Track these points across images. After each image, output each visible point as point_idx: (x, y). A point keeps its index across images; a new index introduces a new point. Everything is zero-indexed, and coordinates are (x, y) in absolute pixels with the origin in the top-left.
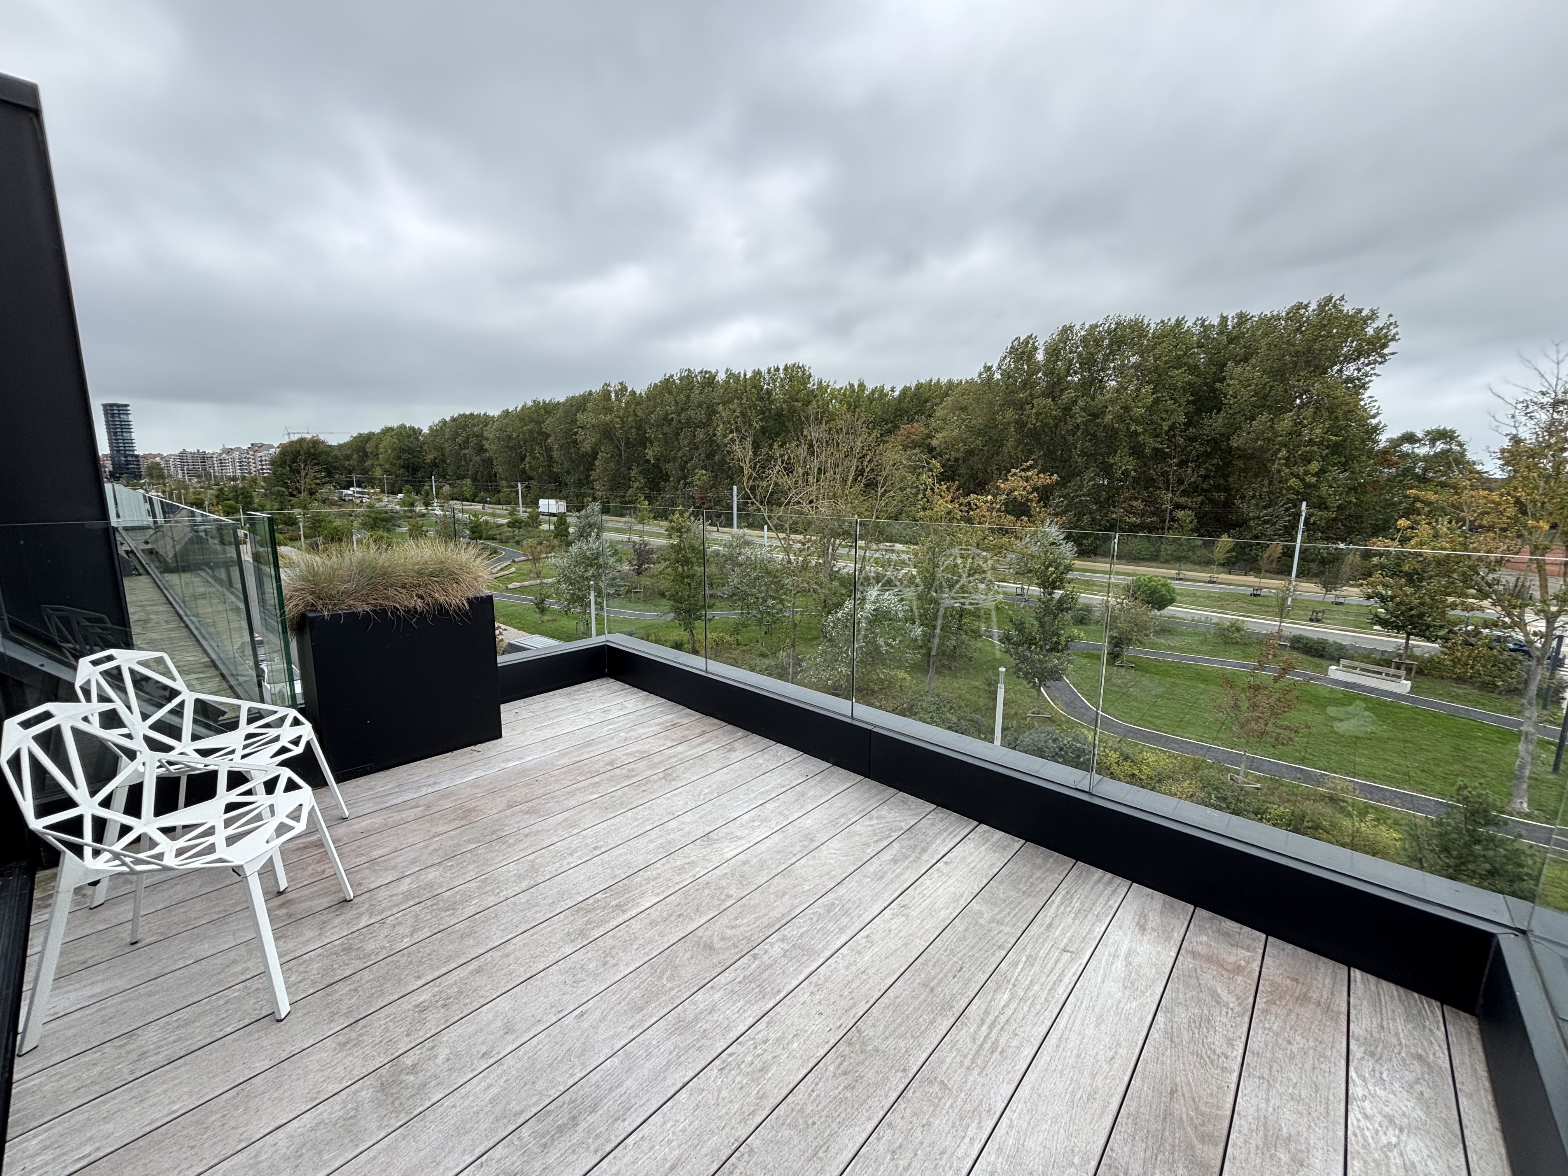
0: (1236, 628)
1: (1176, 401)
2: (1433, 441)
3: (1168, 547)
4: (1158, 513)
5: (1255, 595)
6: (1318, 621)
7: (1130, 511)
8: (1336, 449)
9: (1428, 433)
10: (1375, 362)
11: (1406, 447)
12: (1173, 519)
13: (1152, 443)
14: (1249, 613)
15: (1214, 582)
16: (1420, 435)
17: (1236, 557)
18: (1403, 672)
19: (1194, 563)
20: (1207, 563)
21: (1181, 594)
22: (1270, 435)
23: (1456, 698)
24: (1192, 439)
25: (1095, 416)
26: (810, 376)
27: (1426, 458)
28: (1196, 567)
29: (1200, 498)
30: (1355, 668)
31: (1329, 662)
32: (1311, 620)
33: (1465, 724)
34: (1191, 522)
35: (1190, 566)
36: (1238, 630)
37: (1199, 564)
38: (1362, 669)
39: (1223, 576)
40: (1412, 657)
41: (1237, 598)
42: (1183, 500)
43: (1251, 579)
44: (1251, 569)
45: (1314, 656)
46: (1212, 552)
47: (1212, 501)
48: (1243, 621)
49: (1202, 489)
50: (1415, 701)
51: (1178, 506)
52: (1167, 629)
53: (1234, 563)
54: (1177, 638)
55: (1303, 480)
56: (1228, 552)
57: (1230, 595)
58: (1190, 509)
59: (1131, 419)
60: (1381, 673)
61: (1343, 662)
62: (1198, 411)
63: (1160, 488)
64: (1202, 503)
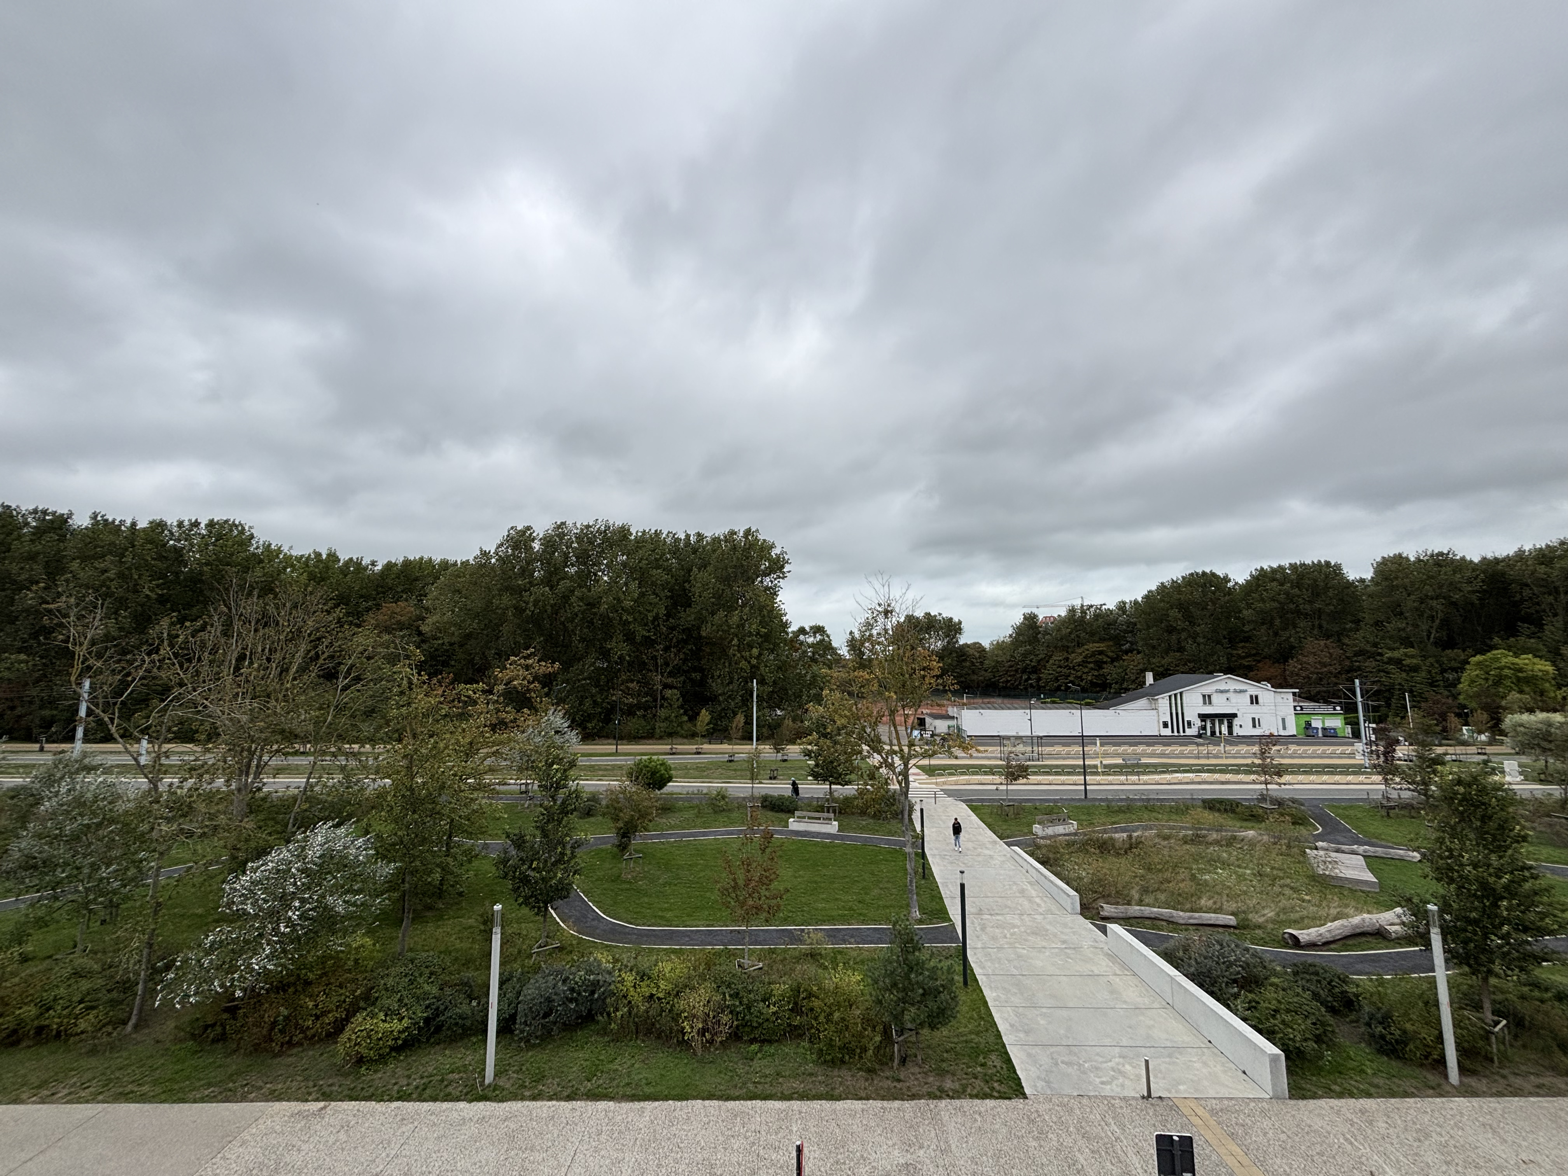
0: (722, 796)
1: (657, 595)
2: (815, 633)
3: (662, 725)
4: (652, 693)
5: (731, 761)
6: (775, 778)
7: (627, 692)
8: (767, 638)
9: (811, 628)
10: (779, 577)
11: (802, 637)
12: (663, 698)
13: (641, 632)
14: (728, 778)
15: (699, 753)
16: (808, 629)
17: (713, 728)
18: (832, 815)
19: (682, 737)
20: (692, 736)
21: (675, 769)
22: (726, 628)
23: (863, 829)
24: (673, 628)
25: (591, 605)
26: (252, 536)
27: (812, 645)
28: (685, 740)
29: (682, 678)
30: (804, 817)
31: (788, 815)
32: (771, 778)
33: (872, 851)
34: (678, 700)
35: (680, 740)
36: (724, 797)
37: (686, 737)
38: (809, 818)
39: (706, 747)
40: (835, 800)
41: (717, 765)
42: (670, 680)
43: (725, 747)
44: (725, 738)
45: (777, 812)
46: (695, 725)
47: (691, 680)
48: (726, 788)
49: (683, 670)
50: (842, 838)
51: (666, 686)
52: (667, 809)
53: (712, 734)
54: (677, 815)
55: (749, 662)
56: (707, 724)
57: (712, 763)
58: (676, 688)
59: (623, 609)
60: (819, 819)
61: (797, 813)
62: (675, 605)
63: (651, 671)
64: (684, 682)
